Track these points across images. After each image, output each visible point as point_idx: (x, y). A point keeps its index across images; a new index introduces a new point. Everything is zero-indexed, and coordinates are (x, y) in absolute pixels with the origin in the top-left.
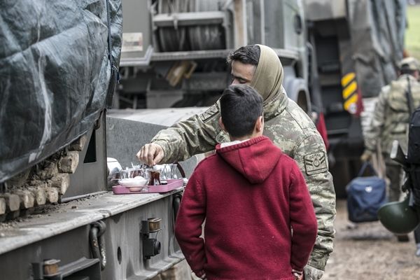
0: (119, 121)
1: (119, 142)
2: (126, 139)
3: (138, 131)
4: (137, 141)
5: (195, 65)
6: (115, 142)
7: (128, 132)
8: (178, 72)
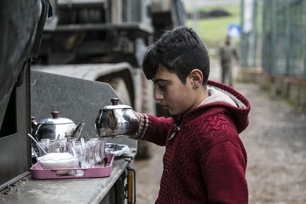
0: (43, 75)
1: (42, 101)
2: (51, 97)
3: (65, 87)
4: (64, 100)
5: (83, 36)
6: (37, 101)
7: (53, 88)
8: (72, 40)
